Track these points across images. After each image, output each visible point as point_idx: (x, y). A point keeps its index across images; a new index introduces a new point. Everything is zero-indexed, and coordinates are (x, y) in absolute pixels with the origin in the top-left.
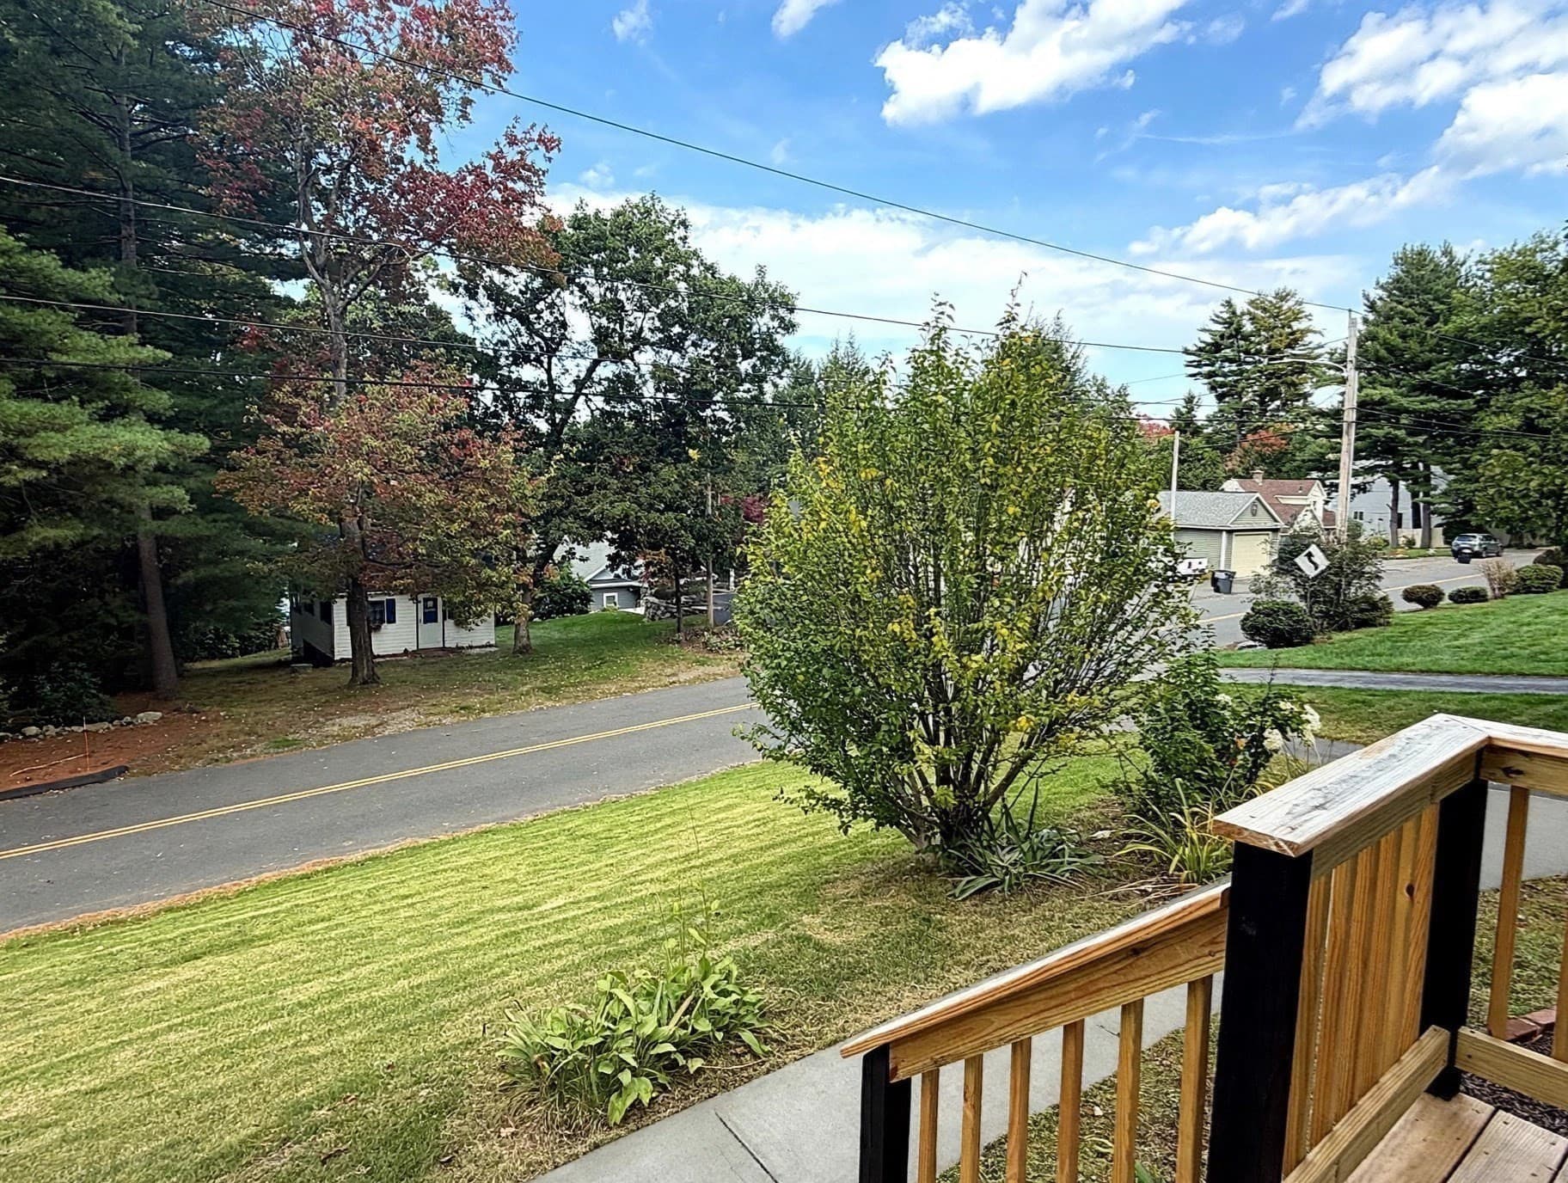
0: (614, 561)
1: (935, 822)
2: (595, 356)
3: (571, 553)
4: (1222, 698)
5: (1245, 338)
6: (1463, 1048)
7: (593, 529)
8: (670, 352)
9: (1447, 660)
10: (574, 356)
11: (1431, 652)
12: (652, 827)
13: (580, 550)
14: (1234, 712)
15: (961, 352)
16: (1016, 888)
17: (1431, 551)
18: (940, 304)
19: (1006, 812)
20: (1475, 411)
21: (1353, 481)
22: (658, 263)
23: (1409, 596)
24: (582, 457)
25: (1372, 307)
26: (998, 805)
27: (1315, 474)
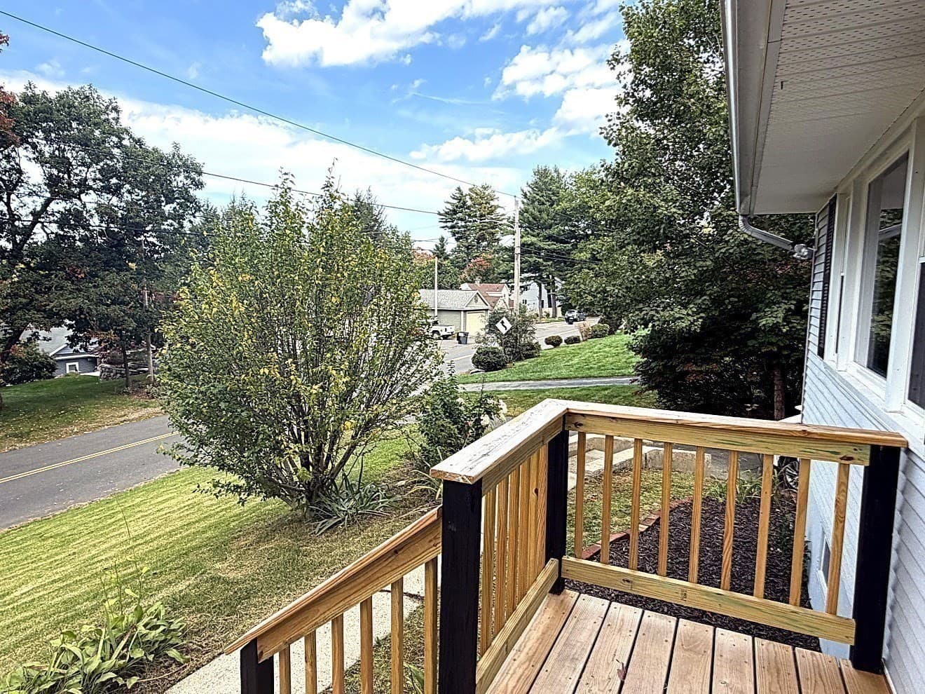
0: (73, 340)
1: (302, 491)
2: (48, 195)
3: (36, 336)
4: (460, 400)
5: (468, 208)
6: (564, 567)
7: (53, 319)
8: (110, 196)
9: (564, 372)
10: (30, 195)
11: (558, 368)
12: (109, 521)
13: (42, 333)
14: (466, 407)
15: (299, 204)
16: (352, 522)
17: (557, 319)
18: (286, 174)
19: (345, 478)
20: (571, 250)
21: (521, 284)
22: (97, 133)
23: (548, 341)
24: (40, 267)
25: (525, 196)
26: (340, 475)
27: (503, 281)
